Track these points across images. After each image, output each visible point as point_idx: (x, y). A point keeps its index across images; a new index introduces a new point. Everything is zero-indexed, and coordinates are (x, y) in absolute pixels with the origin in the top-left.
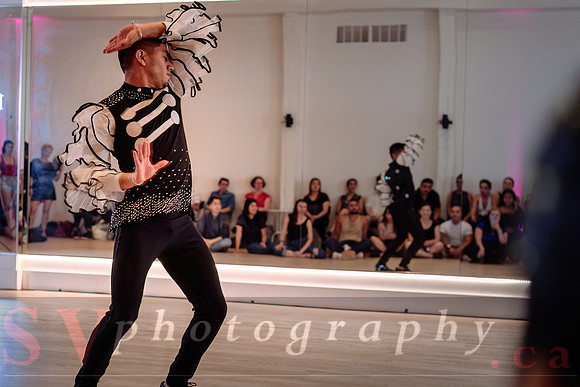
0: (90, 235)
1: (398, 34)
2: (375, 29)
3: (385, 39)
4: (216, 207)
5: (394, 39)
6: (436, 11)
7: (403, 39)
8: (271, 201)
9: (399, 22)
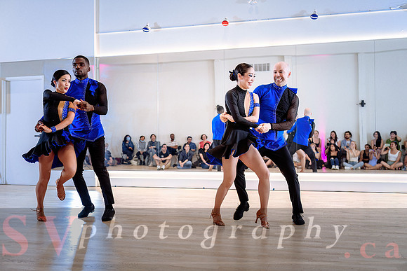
0: (130, 163)
1: (266, 67)
2: (256, 65)
3: (260, 70)
4: (187, 148)
5: (264, 70)
6: (283, 56)
7: (268, 70)
9: (266, 63)
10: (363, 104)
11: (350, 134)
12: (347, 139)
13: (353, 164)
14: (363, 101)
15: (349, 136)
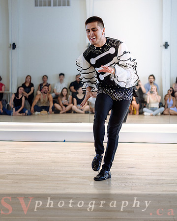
1: (66, 2)
3: (60, 5)
5: (64, 5)
7: (68, 5)
8: (5, 87)
10: (166, 45)
11: (154, 78)
12: (151, 83)
13: (153, 109)
14: (166, 43)
15: (153, 80)
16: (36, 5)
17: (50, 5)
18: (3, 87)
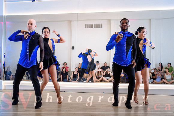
1: (100, 26)
2: (95, 25)
3: (97, 27)
6: (110, 20)
9: (100, 23)
16: (85, 28)
17: (92, 27)
18: (68, 68)
